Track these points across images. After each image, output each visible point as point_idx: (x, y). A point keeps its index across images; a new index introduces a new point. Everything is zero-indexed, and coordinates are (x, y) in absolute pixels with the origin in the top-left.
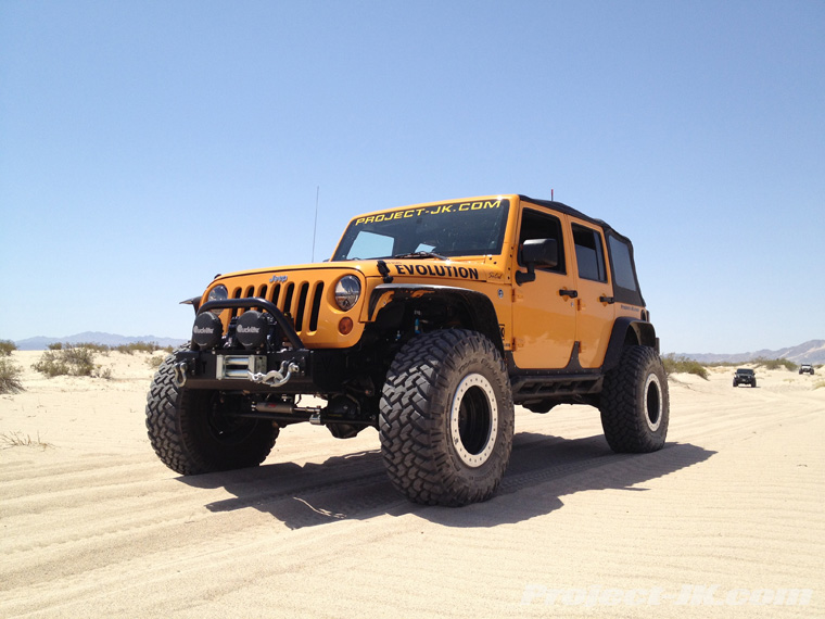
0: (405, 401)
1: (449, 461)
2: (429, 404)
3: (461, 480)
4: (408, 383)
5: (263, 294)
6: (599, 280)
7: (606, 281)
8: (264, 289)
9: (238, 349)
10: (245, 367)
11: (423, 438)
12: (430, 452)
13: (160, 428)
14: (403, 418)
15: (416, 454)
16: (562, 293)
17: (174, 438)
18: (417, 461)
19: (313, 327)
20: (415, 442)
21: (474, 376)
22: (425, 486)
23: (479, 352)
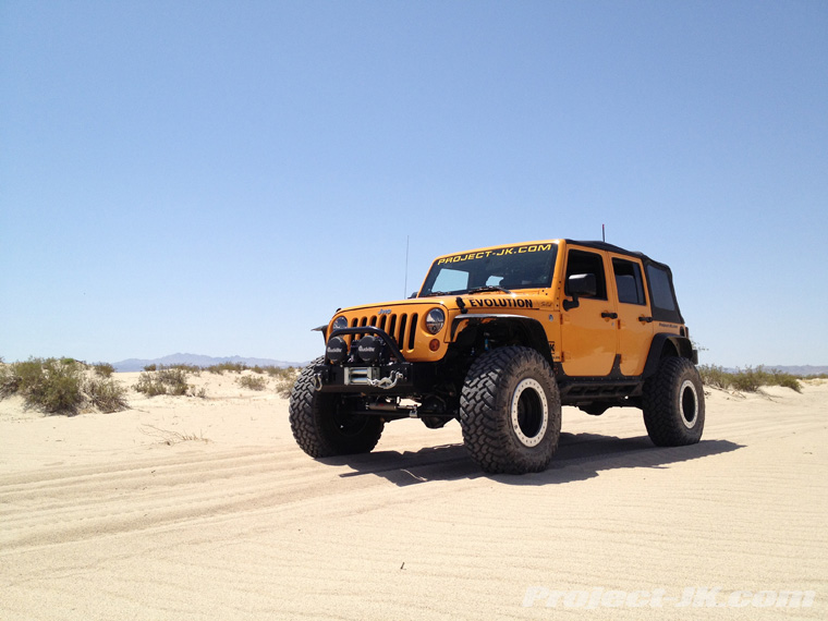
0: (478, 398)
1: (510, 441)
2: (494, 400)
3: (520, 455)
4: (480, 385)
5: (373, 323)
6: (638, 303)
7: (644, 303)
8: (374, 319)
9: (359, 363)
10: (365, 376)
11: (491, 424)
12: (496, 434)
13: (300, 423)
14: (477, 410)
15: (487, 436)
16: (604, 315)
17: (311, 429)
18: (488, 440)
19: (411, 347)
20: (486, 427)
21: (528, 380)
22: (494, 459)
23: (532, 362)
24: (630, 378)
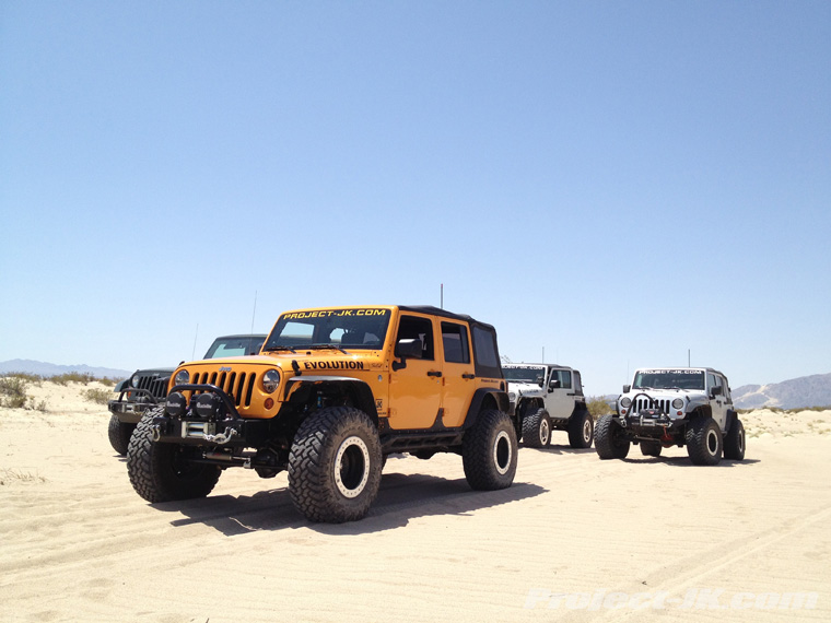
0: (305, 455)
1: (332, 493)
3: (340, 506)
6: (463, 362)
7: (469, 362)
8: (215, 375)
9: (197, 418)
10: (201, 430)
11: (314, 479)
12: (319, 488)
13: (137, 469)
14: (303, 466)
15: (311, 490)
16: (429, 374)
17: (147, 476)
18: (311, 493)
19: (247, 403)
20: (310, 481)
21: (352, 438)
22: (317, 510)
23: (358, 421)
24: (451, 430)
